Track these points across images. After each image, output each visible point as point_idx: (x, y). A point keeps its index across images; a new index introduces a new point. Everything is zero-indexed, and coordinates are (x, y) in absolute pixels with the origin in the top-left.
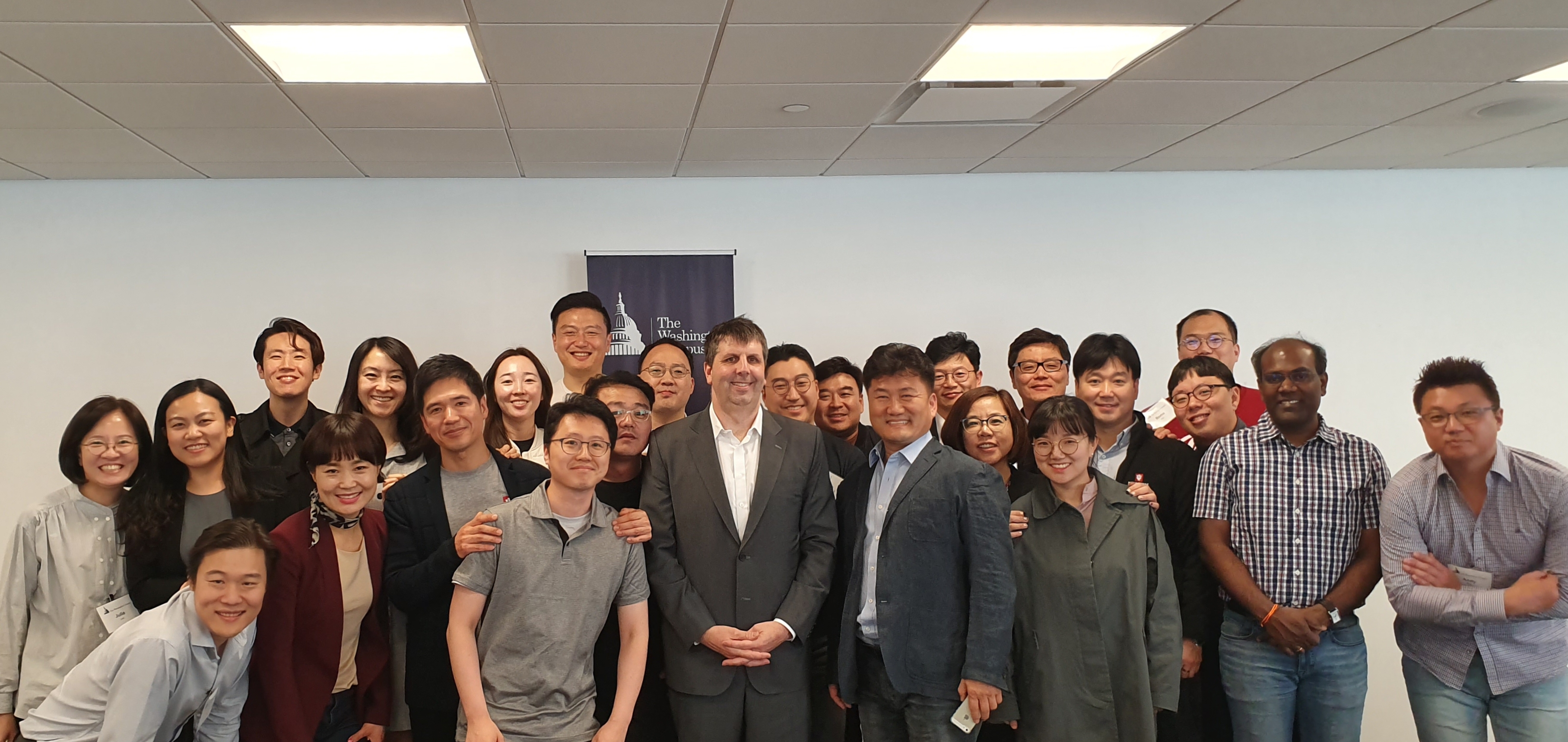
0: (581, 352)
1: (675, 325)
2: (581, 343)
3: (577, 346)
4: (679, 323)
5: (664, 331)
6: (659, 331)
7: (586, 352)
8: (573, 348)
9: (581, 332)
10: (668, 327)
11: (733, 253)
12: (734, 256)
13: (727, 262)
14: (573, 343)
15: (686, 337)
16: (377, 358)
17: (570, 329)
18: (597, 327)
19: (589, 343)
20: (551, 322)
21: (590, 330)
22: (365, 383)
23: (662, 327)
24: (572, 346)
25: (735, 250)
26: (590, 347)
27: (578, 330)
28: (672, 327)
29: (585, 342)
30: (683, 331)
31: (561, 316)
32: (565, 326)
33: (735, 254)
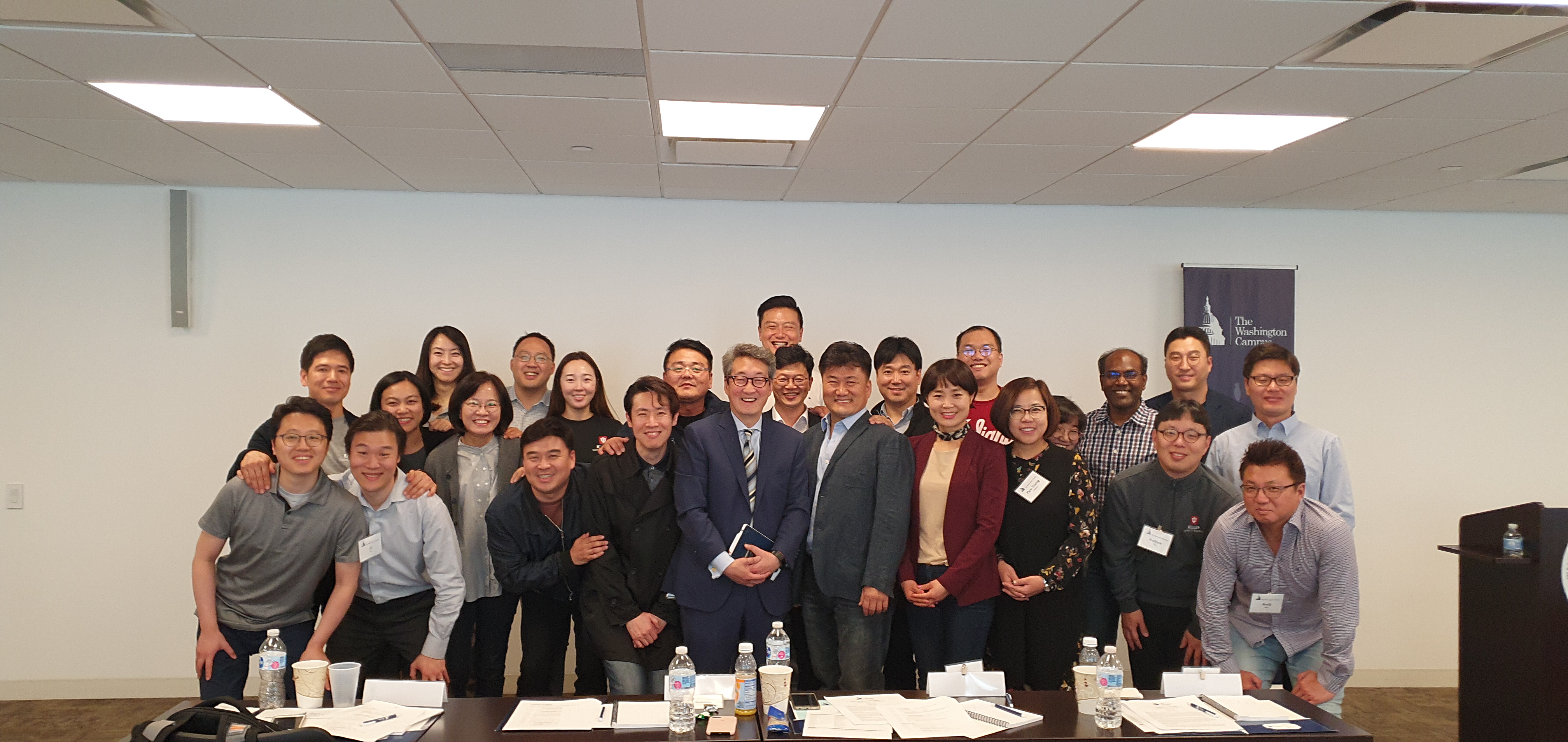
0: (780, 342)
1: (1248, 323)
2: (780, 335)
3: (777, 338)
4: (1252, 322)
5: (1240, 328)
6: (1236, 328)
7: (784, 342)
8: (774, 339)
9: (781, 327)
10: (1243, 324)
11: (1296, 268)
12: (1296, 271)
13: (1289, 275)
14: (774, 335)
15: (1257, 332)
16: (441, 341)
17: (772, 324)
18: (793, 323)
19: (786, 335)
20: (758, 318)
21: (788, 325)
22: (434, 359)
23: (1238, 324)
24: (773, 337)
25: (1297, 266)
26: (787, 337)
27: (778, 325)
28: (1246, 324)
29: (783, 334)
30: (1255, 328)
31: (765, 314)
32: (768, 322)
33: (1297, 269)
